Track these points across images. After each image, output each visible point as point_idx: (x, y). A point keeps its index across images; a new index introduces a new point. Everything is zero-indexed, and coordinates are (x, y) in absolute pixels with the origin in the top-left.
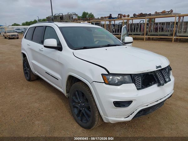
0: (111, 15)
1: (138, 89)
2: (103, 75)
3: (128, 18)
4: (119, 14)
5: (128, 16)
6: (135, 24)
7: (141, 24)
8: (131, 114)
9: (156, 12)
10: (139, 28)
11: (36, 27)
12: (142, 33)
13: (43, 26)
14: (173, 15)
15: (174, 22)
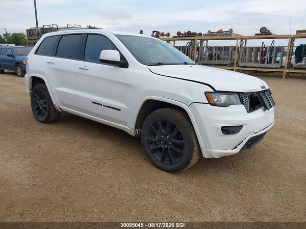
1: (248, 112)
2: (206, 93)
3: (167, 37)
4: (154, 32)
5: (168, 35)
7: (188, 48)
8: (239, 144)
9: (209, 31)
10: (186, 53)
11: (63, 35)
13: (81, 34)
14: (233, 36)
15: (235, 47)
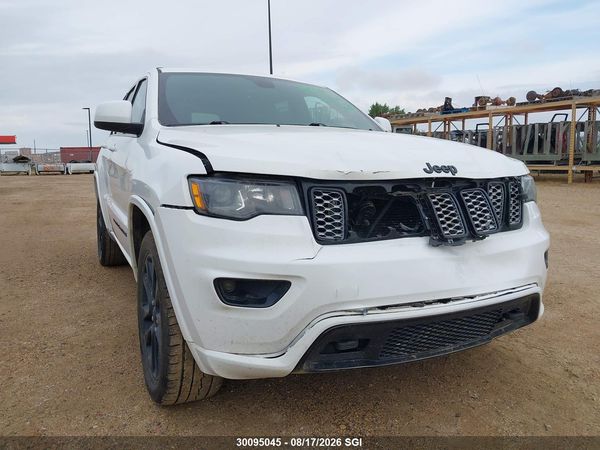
0: (448, 100)
2: (191, 179)
3: (510, 107)
4: (477, 99)
5: (511, 101)
6: (533, 125)
7: (554, 126)
10: (549, 139)
12: (558, 157)
